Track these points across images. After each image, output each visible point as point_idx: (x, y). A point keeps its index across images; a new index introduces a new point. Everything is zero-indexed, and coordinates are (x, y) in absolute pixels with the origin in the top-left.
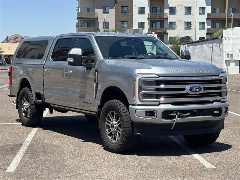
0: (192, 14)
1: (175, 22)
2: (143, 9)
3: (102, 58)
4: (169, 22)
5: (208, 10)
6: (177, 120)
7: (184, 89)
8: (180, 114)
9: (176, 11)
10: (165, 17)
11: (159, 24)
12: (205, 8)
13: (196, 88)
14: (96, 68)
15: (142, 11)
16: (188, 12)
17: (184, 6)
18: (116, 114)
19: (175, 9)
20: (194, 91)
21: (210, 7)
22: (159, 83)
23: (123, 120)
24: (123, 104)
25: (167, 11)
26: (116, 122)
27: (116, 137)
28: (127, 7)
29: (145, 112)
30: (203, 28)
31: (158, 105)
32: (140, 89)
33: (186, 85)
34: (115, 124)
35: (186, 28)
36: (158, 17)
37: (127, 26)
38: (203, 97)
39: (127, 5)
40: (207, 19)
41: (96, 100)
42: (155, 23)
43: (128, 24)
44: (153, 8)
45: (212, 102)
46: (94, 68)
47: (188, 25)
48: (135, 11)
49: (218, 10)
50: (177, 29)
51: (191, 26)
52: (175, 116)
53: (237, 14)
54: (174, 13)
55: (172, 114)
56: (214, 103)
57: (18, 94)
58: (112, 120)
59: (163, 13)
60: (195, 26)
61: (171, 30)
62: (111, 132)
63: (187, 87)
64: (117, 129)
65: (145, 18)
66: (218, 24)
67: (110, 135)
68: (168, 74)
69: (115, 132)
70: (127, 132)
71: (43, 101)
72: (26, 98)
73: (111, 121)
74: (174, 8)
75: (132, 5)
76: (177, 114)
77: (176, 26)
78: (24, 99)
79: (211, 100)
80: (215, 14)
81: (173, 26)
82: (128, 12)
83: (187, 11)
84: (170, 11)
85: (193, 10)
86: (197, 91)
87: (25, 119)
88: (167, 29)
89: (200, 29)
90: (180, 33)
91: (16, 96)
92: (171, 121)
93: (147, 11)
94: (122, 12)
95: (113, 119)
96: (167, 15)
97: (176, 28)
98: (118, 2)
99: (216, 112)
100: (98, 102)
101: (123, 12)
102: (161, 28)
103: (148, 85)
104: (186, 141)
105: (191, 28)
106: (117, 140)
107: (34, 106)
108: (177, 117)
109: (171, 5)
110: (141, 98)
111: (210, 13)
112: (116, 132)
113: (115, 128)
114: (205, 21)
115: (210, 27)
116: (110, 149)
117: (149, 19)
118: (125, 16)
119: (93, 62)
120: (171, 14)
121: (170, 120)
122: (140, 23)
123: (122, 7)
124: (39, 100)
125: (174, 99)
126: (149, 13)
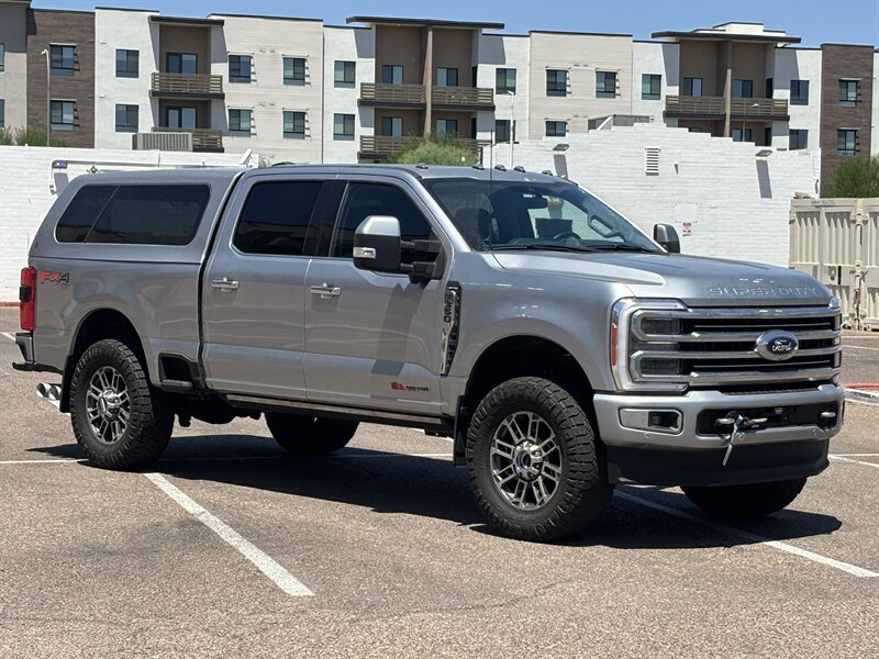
0: (309, 83)
1: (251, 111)
2: (132, 59)
3: (464, 247)
4: (230, 110)
5: (366, 71)
6: (737, 437)
7: (750, 346)
8: (743, 421)
9: (252, 70)
10: (214, 90)
11: (189, 115)
12: (354, 63)
13: (783, 344)
14: (447, 277)
15: (127, 64)
16: (297, 76)
17: (280, 52)
18: (538, 421)
19: (249, 65)
20: (777, 352)
21: (371, 63)
22: (687, 325)
23: (571, 439)
24: (562, 390)
25: (220, 69)
26: (534, 448)
27: (536, 492)
28: (74, 47)
29: (650, 413)
30: (347, 134)
31: (683, 394)
32: (634, 343)
33: (758, 334)
34: (534, 453)
35: (287, 134)
36: (188, 90)
37: (71, 117)
38: (796, 368)
39: (72, 41)
40: (362, 103)
41: (449, 378)
42: (177, 111)
43: (75, 110)
44: (168, 54)
45: (814, 385)
46: (440, 278)
47: (296, 124)
48: (105, 64)
49: (398, 72)
50: (255, 134)
51: (306, 126)
52: (732, 425)
53: (463, 88)
54: (246, 78)
55: (724, 421)
56: (820, 387)
57: (72, 361)
58: (517, 441)
59: (204, 76)
60: (321, 126)
61: (235, 139)
62: (511, 477)
63: (759, 340)
64: (540, 469)
65: (139, 91)
66: (397, 124)
67: (509, 486)
68: (712, 300)
69: (532, 478)
70: (585, 477)
71: (196, 384)
72: (109, 374)
73: (511, 442)
74: (246, 60)
75: (93, 42)
76: (736, 418)
77: (253, 123)
78: (97, 376)
79: (811, 379)
80: (386, 86)
81: (244, 125)
82: (76, 67)
83: (291, 73)
84: (230, 70)
85: (312, 70)
86: (785, 352)
87: (102, 444)
88: (221, 134)
89: (337, 136)
90: (266, 149)
91: (62, 368)
92: (717, 441)
93: (148, 64)
94: (55, 65)
95: (523, 438)
96: (221, 84)
97: (253, 131)
98: (39, 29)
99: (825, 414)
100: (459, 385)
101: (57, 65)
102: (198, 130)
103: (658, 333)
104: (694, 505)
105: (307, 132)
106: (538, 501)
107: (149, 400)
108: (736, 428)
109: (233, 48)
110: (636, 374)
111: (373, 81)
112: (536, 477)
113: (535, 466)
114: (355, 111)
115: (370, 132)
116: (514, 529)
117: (153, 94)
118: (66, 80)
119: (433, 261)
120: (235, 79)
121: (718, 438)
122: (121, 108)
123: (54, 49)
124: (177, 382)
125: (727, 374)
126: (154, 74)
